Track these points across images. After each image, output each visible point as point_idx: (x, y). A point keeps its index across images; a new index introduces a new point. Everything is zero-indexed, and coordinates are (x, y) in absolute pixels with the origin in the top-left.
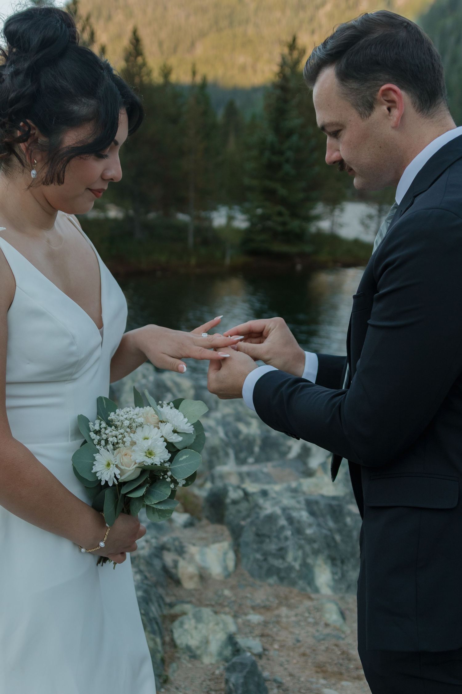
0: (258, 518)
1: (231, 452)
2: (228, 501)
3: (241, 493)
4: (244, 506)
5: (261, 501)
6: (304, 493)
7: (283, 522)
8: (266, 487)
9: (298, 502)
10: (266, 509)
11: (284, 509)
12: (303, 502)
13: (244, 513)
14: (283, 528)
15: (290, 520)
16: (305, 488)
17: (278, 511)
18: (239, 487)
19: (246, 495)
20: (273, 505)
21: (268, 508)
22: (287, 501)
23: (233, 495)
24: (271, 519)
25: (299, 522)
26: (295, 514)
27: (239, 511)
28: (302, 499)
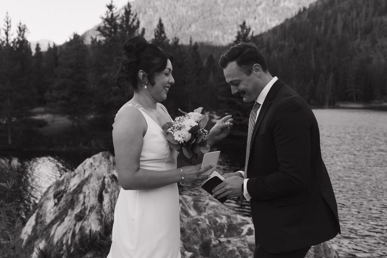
0: (226, 252)
1: (212, 231)
2: (212, 245)
3: (218, 242)
4: (219, 247)
5: (227, 245)
6: (248, 242)
7: (237, 253)
8: (229, 239)
9: (245, 245)
10: (230, 248)
11: (238, 248)
12: (247, 245)
13: (219, 251)
14: (238, 255)
15: (241, 252)
16: (248, 240)
17: (236, 249)
18: (216, 239)
19: (220, 242)
20: (232, 246)
21: (231, 247)
22: (239, 244)
23: (214, 242)
24: (232, 252)
25: (245, 253)
26: (243, 250)
27: (217, 250)
28: (246, 243)
